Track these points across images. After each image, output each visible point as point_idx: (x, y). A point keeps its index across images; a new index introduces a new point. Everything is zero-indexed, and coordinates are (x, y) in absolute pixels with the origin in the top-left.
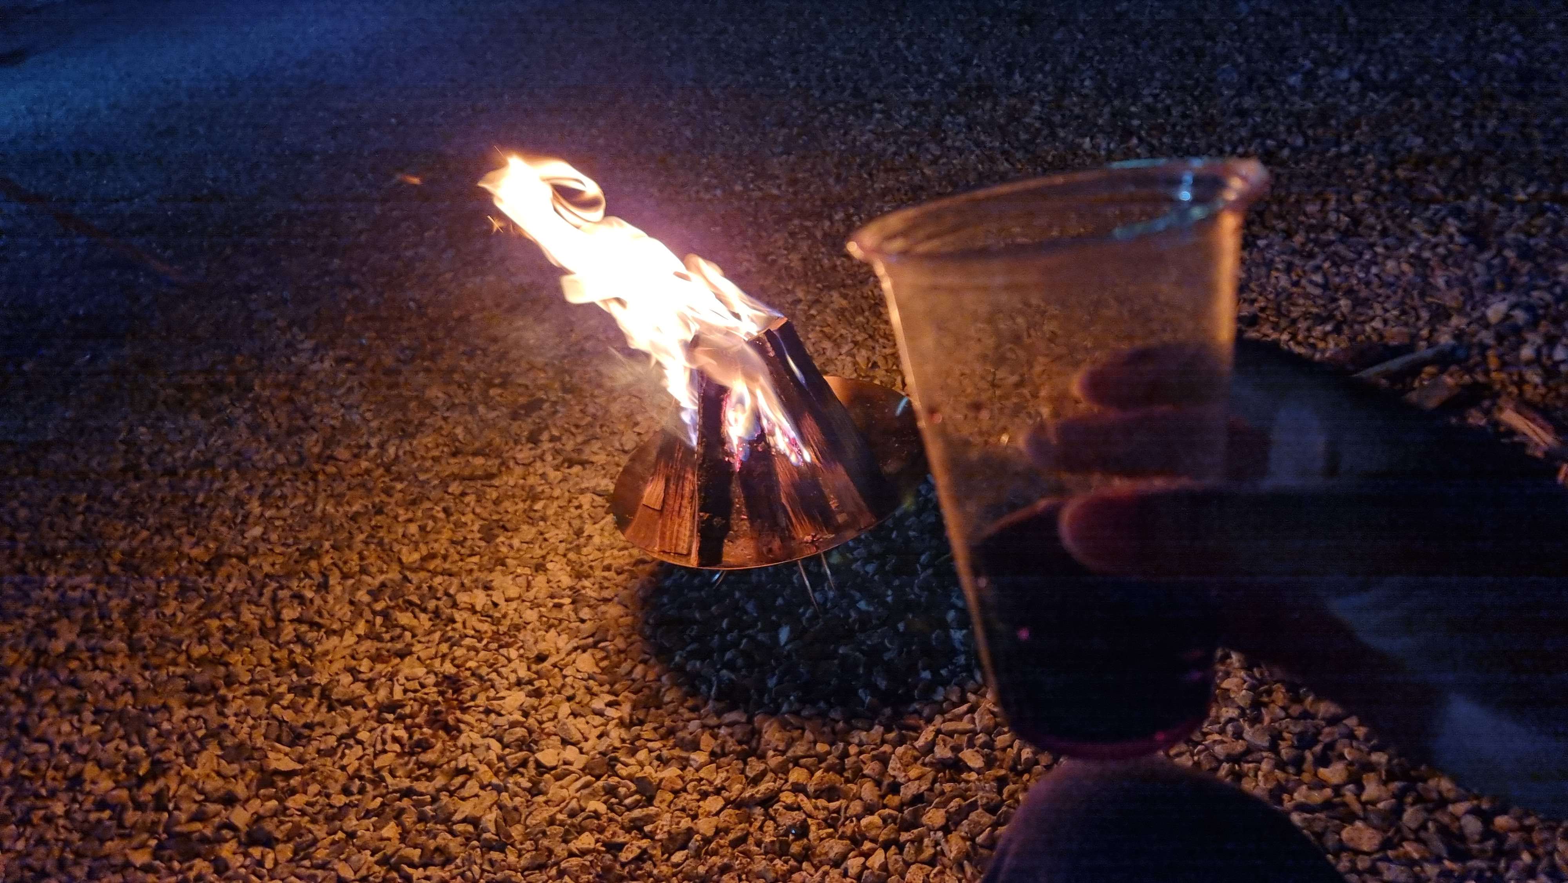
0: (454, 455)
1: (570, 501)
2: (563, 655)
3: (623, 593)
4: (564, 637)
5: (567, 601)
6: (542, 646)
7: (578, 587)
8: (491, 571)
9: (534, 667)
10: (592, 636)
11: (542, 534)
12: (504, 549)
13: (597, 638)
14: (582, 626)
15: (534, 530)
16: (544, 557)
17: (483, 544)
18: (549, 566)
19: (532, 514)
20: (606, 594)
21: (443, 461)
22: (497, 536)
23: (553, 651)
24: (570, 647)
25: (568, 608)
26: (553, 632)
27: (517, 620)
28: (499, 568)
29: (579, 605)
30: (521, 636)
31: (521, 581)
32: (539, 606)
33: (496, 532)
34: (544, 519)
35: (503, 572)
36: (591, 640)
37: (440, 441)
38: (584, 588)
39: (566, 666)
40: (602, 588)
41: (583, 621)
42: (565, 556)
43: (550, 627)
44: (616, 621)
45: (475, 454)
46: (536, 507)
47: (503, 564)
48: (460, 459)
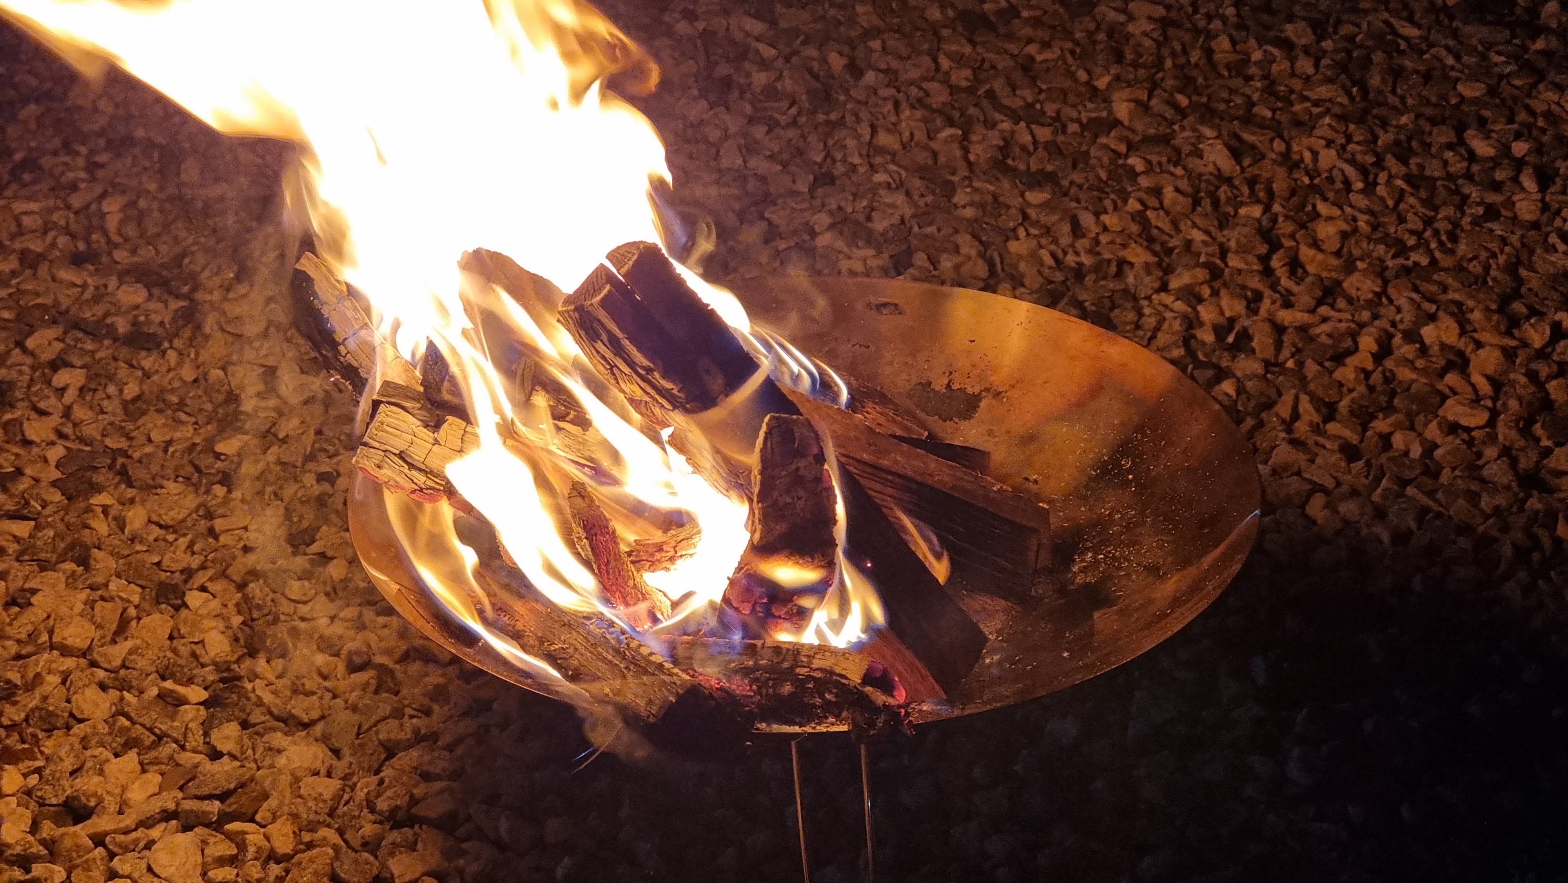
0: (77, 260)
1: (310, 457)
2: (129, 821)
3: (343, 717)
4: (154, 779)
5: (197, 694)
6: (88, 783)
7: (242, 669)
8: (44, 566)
9: (48, 829)
10: (222, 797)
11: (210, 516)
12: (101, 526)
13: (231, 805)
14: (208, 766)
15: (191, 501)
16: (188, 573)
17: (57, 497)
18: (194, 599)
19: (205, 461)
20: (300, 708)
21: (43, 269)
22: (97, 489)
23: (111, 804)
24: (156, 806)
25: (192, 715)
26: (131, 758)
27: (57, 703)
28: (69, 566)
29: (220, 713)
30: (48, 746)
31: (108, 613)
32: (124, 686)
33: (99, 478)
34: (226, 480)
35: (71, 581)
36: (215, 806)
37: (58, 217)
38: (254, 676)
39: (126, 849)
40: (297, 690)
41: (215, 755)
42: (241, 586)
43: (128, 745)
44: (296, 780)
45: (128, 274)
46: (220, 448)
47: (84, 561)
48: (86, 277)
